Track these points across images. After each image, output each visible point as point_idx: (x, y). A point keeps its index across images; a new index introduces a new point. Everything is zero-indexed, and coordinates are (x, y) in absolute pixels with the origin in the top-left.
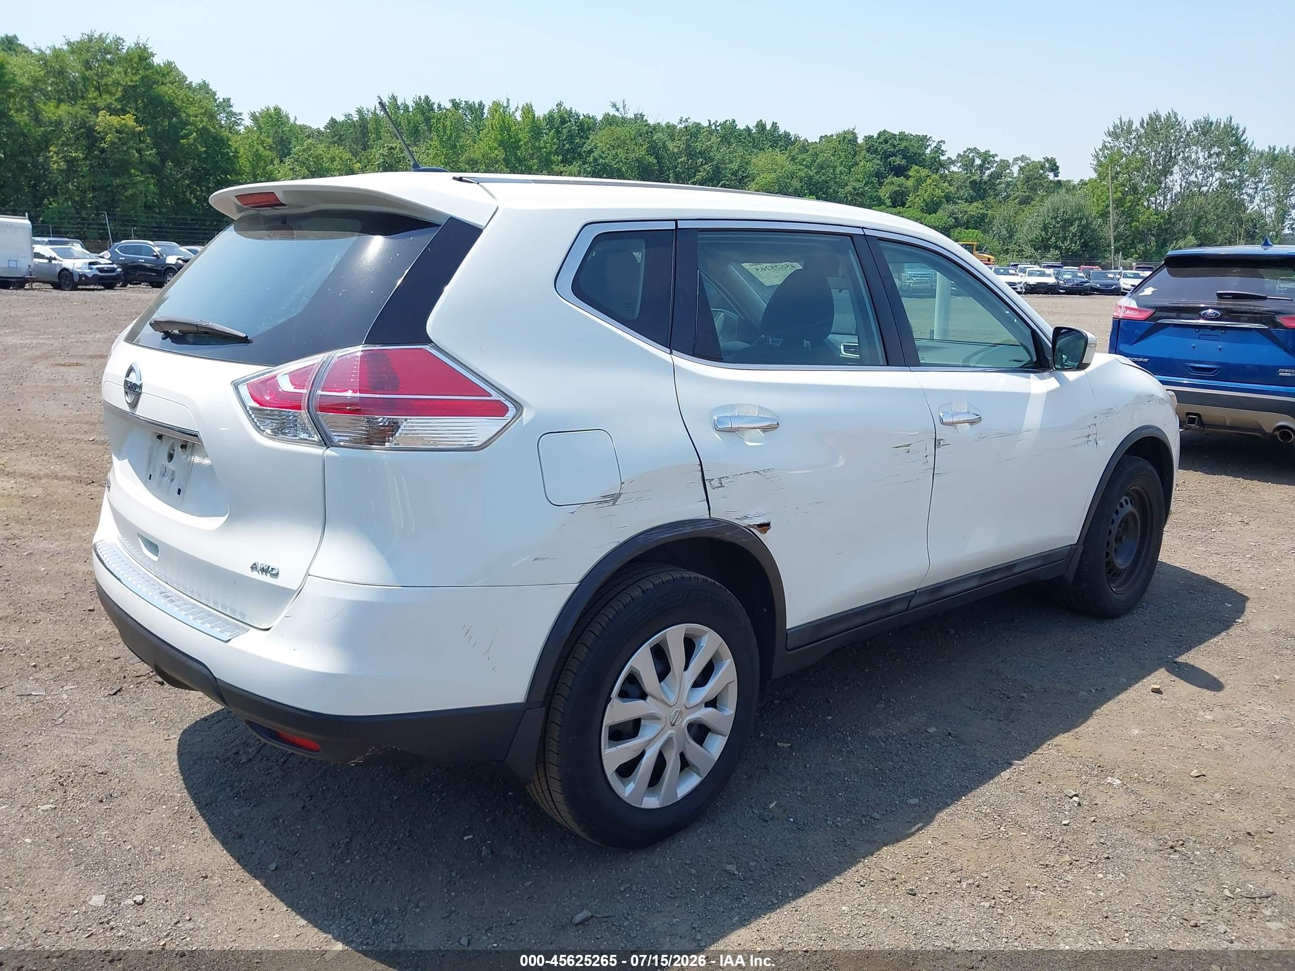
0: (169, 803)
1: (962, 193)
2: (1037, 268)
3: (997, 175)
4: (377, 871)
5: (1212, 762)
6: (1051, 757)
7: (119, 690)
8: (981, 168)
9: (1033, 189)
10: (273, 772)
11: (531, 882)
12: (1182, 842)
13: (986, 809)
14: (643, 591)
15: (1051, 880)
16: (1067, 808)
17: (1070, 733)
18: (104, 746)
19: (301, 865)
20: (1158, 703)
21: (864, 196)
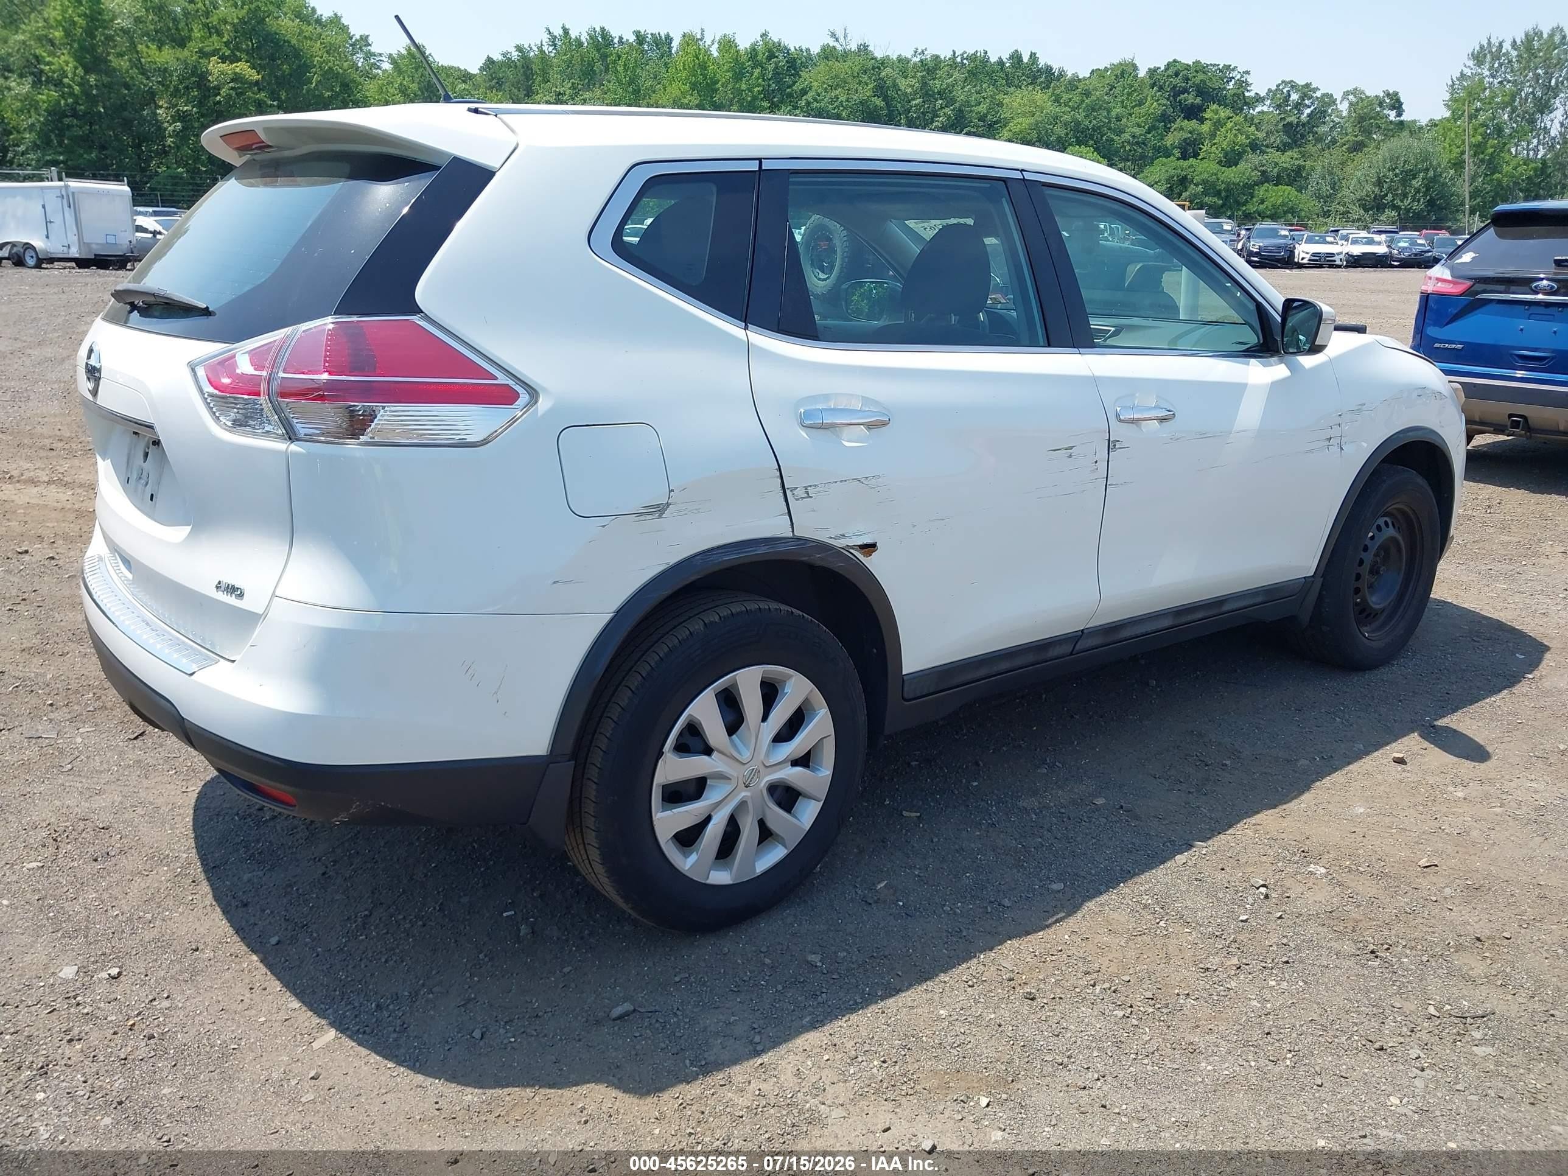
0: (171, 864)
1: (1272, 140)
2: (1364, 234)
3: (1319, 115)
4: (393, 949)
5: (1450, 849)
6: (1244, 839)
7: (142, 734)
8: (1299, 106)
9: (1368, 133)
10: (298, 832)
11: (570, 968)
12: (1387, 946)
13: (1147, 899)
14: (705, 623)
15: (1208, 987)
16: (1250, 900)
17: (1276, 810)
18: (114, 796)
19: (307, 940)
20: (1398, 776)
21: (1145, 145)
